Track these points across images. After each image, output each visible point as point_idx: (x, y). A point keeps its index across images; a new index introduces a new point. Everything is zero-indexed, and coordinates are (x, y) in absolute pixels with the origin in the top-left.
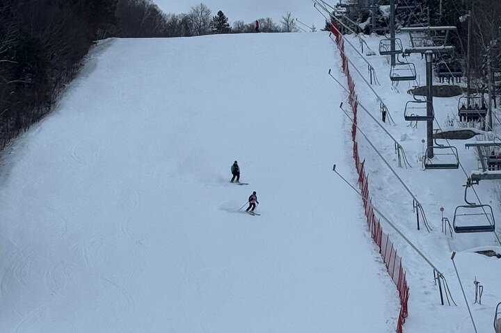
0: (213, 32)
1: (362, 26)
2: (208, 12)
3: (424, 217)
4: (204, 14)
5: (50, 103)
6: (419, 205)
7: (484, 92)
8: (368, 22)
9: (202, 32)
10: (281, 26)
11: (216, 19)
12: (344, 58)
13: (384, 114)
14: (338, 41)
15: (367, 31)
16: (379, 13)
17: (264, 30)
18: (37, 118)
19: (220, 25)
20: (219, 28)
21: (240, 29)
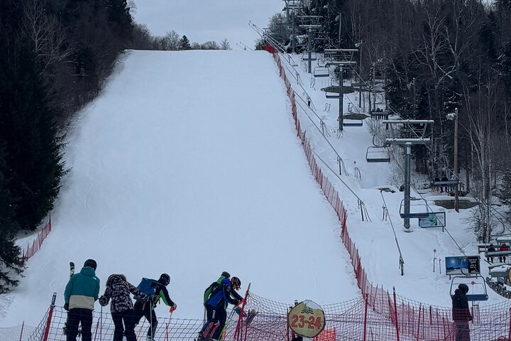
0: (180, 49)
1: (286, 47)
2: (177, 36)
3: (344, 167)
4: (174, 37)
5: (98, 90)
6: (341, 159)
7: (370, 91)
8: (289, 45)
9: (172, 48)
10: (221, 46)
11: (181, 40)
12: (281, 68)
13: (309, 103)
14: (274, 56)
15: (289, 51)
16: (296, 40)
17: (211, 48)
18: (91, 99)
19: (185, 45)
20: (184, 46)
21: (197, 47)
